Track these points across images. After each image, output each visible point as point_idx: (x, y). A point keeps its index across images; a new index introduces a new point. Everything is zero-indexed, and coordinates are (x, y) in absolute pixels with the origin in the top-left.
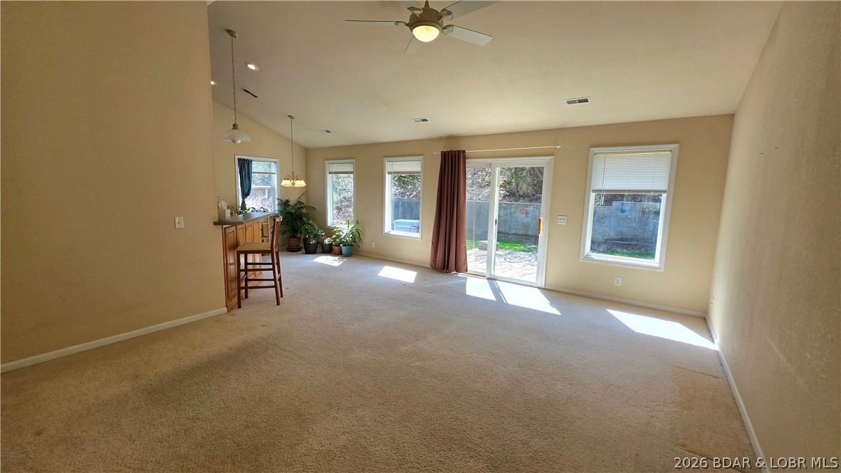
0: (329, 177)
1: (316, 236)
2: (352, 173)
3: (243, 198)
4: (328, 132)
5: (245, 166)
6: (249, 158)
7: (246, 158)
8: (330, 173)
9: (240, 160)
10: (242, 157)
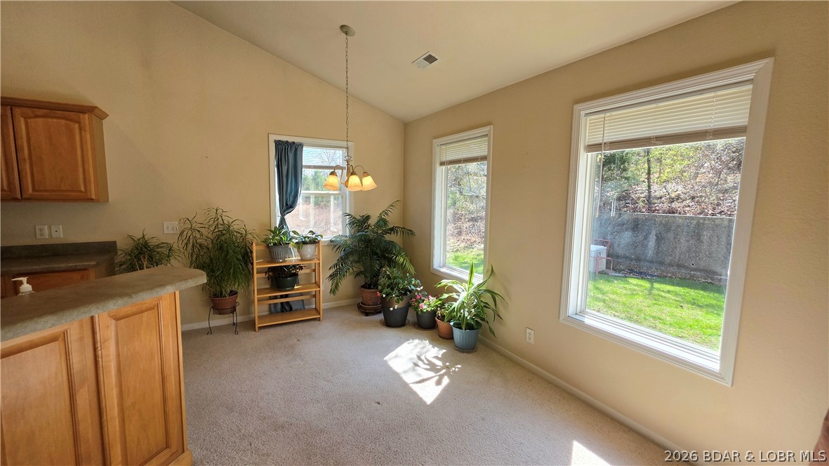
0: (440, 172)
1: (405, 292)
2: (483, 158)
3: (283, 212)
4: (430, 59)
5: (288, 156)
6: (297, 140)
7: (290, 139)
8: (442, 164)
9: (278, 144)
10: (284, 138)
